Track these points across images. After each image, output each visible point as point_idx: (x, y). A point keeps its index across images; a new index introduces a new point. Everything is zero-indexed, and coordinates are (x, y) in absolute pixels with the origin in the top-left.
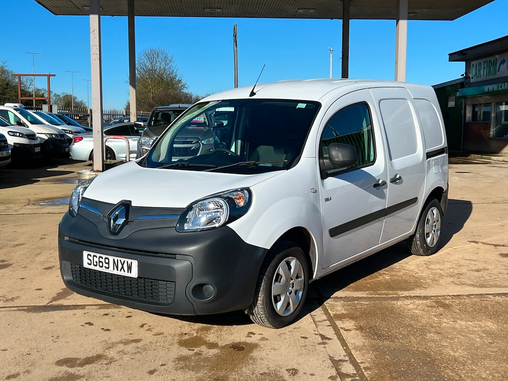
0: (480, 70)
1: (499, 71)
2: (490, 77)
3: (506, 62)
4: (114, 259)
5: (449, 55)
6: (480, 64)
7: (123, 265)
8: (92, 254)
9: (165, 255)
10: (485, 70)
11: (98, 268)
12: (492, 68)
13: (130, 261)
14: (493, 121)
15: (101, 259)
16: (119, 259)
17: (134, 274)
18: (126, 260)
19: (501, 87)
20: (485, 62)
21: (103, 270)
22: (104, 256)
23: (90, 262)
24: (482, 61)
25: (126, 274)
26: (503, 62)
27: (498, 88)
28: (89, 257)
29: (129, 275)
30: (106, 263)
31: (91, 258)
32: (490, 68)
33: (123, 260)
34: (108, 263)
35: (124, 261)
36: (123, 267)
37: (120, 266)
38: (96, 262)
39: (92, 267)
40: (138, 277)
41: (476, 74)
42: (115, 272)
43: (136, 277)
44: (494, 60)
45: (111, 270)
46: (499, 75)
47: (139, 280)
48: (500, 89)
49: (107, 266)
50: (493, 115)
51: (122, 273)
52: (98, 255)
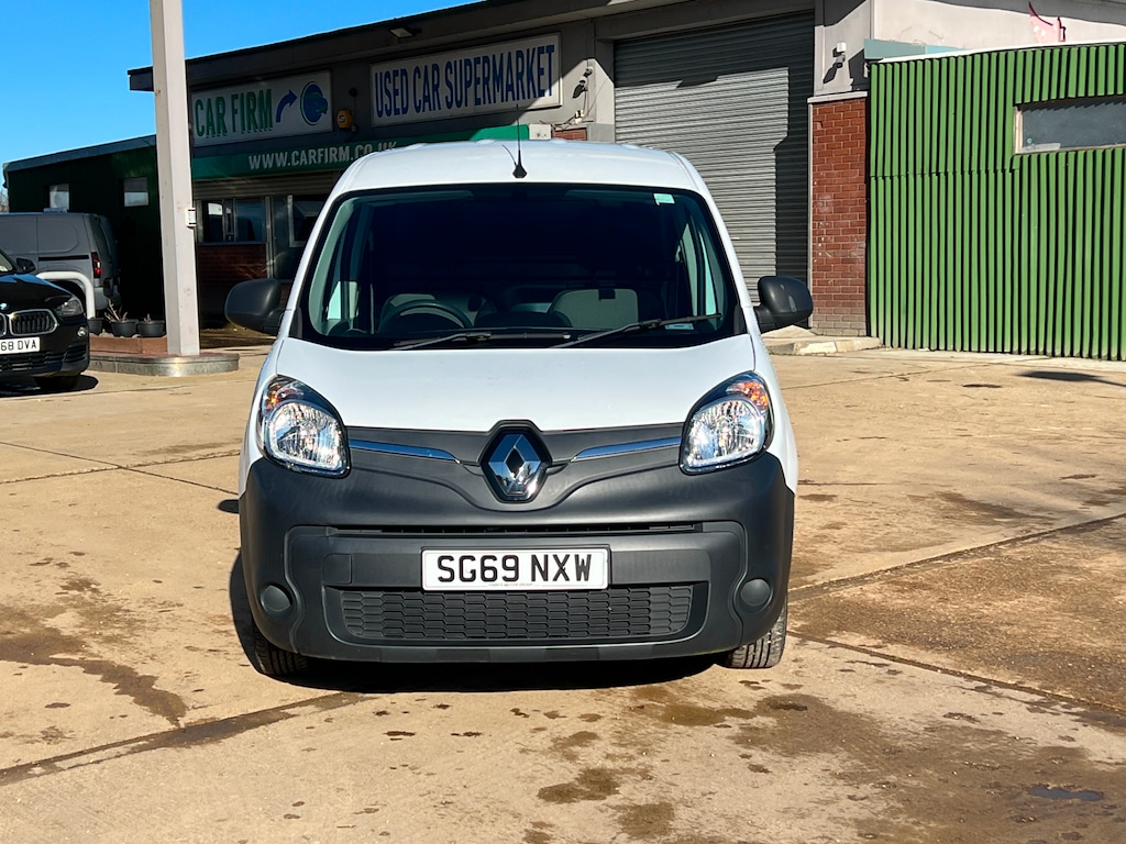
0: (221, 116)
1: (278, 120)
2: (252, 135)
3: (298, 100)
4: (534, 558)
5: (129, 72)
6: (220, 100)
7: (561, 566)
8: (457, 555)
9: (666, 529)
10: (238, 116)
11: (478, 585)
12: (256, 113)
13: (583, 555)
14: (269, 239)
15: (488, 563)
16: (550, 553)
17: (598, 579)
18: (572, 553)
19: (298, 158)
20: (234, 97)
21: (500, 585)
22: (500, 555)
23: (447, 575)
24: (226, 93)
25: (574, 584)
26: (290, 99)
27: (289, 160)
28: (445, 563)
29: (583, 585)
30: (505, 568)
31: (455, 565)
32: (251, 112)
33: (561, 555)
34: (516, 568)
35: (567, 556)
36: (562, 571)
37: (553, 568)
38: (473, 572)
39: (457, 585)
40: (611, 586)
41: (210, 123)
42: (540, 584)
43: (605, 586)
44: (261, 92)
45: (525, 582)
46: (279, 129)
47: (612, 592)
48: (294, 164)
49: (511, 574)
50: (269, 227)
51: (561, 584)
52: (478, 555)
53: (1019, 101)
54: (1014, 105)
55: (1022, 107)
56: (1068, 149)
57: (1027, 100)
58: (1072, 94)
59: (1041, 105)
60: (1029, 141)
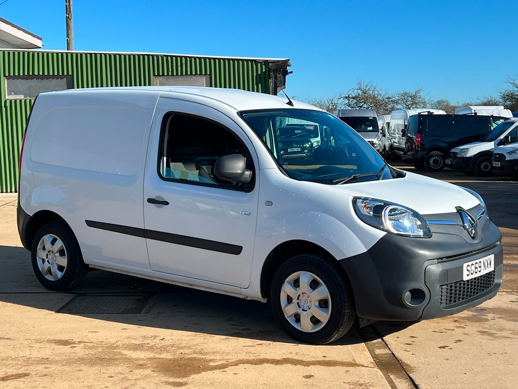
4: (484, 261)
8: (470, 264)
11: (474, 275)
13: (490, 258)
15: (476, 266)
21: (478, 275)
22: (478, 261)
23: (468, 273)
28: (468, 268)
29: (491, 270)
33: (487, 259)
34: (481, 266)
38: (473, 270)
39: (470, 277)
42: (484, 272)
49: (480, 269)
51: (487, 271)
52: (474, 262)
53: (7, 74)
54: (4, 76)
55: (9, 78)
56: (31, 98)
57: (12, 74)
58: (36, 73)
59: (19, 77)
60: (13, 93)
